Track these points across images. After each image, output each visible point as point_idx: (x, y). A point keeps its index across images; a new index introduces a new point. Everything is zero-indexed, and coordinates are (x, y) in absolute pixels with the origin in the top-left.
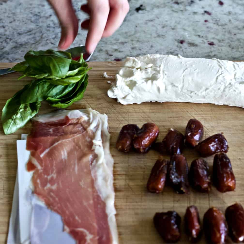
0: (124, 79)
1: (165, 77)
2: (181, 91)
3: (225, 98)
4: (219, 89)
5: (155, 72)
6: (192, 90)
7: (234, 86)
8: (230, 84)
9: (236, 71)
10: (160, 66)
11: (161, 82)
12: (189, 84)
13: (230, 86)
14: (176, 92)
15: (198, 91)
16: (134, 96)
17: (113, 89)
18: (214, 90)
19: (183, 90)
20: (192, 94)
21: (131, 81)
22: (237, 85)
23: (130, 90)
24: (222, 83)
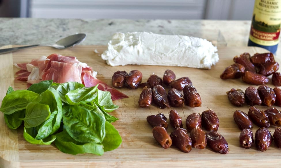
0: (113, 46)
1: (143, 43)
2: (154, 54)
3: (186, 58)
4: (181, 51)
5: (135, 41)
6: (162, 52)
7: (192, 48)
8: (189, 47)
9: (192, 41)
10: (138, 37)
11: (140, 47)
12: (160, 48)
13: (189, 48)
14: (151, 54)
15: (167, 53)
16: (120, 57)
17: (106, 52)
18: (178, 52)
19: (156, 53)
20: (162, 55)
21: (119, 46)
22: (194, 48)
23: (118, 53)
24: (183, 47)
